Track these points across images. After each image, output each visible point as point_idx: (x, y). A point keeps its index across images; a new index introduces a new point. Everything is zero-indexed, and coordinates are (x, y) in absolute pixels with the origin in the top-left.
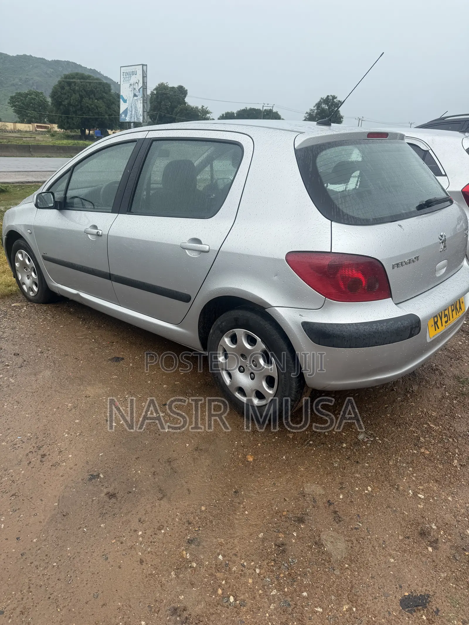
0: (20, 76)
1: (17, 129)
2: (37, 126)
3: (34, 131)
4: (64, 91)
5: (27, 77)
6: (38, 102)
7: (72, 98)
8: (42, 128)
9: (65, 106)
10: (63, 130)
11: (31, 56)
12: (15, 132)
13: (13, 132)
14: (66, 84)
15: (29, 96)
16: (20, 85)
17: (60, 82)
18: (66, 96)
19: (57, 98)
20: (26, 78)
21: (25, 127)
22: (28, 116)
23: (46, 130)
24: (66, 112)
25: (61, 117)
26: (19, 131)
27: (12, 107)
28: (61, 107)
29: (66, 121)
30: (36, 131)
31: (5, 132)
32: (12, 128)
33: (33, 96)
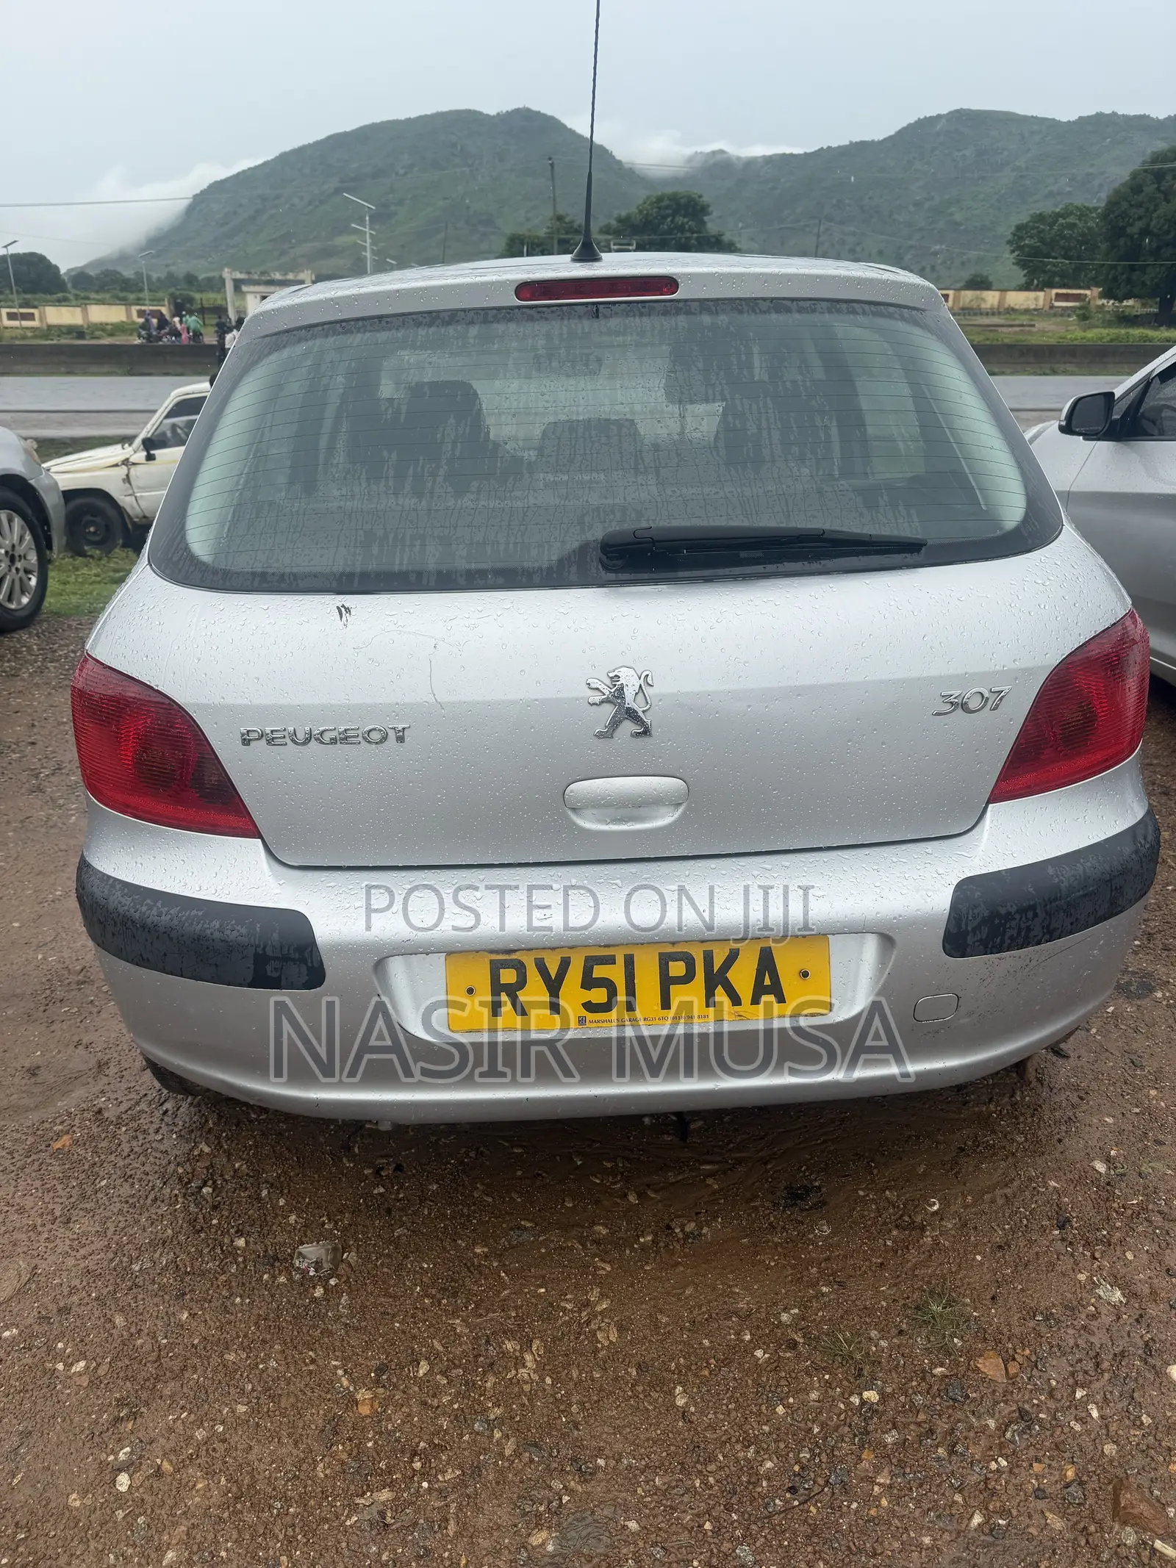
0: (1074, 171)
1: (1006, 306)
2: (1057, 295)
3: (1047, 308)
4: (1140, 198)
5: (1091, 170)
6: (1083, 235)
7: (1155, 215)
8: (1067, 301)
9: (1131, 237)
10: (1112, 302)
11: (1114, 114)
12: (999, 313)
13: (993, 314)
14: (1150, 177)
15: (1061, 221)
16: (1069, 193)
17: (1134, 175)
18: (1141, 211)
19: (1116, 217)
20: (1088, 174)
21: (1027, 299)
22: (1045, 272)
23: (1077, 304)
24: (1134, 252)
25: (1113, 267)
26: (1011, 311)
27: (1013, 252)
28: (1122, 241)
29: (1124, 277)
30: (1052, 307)
31: (975, 314)
32: (996, 303)
33: (1071, 220)
